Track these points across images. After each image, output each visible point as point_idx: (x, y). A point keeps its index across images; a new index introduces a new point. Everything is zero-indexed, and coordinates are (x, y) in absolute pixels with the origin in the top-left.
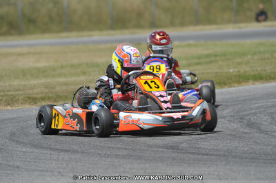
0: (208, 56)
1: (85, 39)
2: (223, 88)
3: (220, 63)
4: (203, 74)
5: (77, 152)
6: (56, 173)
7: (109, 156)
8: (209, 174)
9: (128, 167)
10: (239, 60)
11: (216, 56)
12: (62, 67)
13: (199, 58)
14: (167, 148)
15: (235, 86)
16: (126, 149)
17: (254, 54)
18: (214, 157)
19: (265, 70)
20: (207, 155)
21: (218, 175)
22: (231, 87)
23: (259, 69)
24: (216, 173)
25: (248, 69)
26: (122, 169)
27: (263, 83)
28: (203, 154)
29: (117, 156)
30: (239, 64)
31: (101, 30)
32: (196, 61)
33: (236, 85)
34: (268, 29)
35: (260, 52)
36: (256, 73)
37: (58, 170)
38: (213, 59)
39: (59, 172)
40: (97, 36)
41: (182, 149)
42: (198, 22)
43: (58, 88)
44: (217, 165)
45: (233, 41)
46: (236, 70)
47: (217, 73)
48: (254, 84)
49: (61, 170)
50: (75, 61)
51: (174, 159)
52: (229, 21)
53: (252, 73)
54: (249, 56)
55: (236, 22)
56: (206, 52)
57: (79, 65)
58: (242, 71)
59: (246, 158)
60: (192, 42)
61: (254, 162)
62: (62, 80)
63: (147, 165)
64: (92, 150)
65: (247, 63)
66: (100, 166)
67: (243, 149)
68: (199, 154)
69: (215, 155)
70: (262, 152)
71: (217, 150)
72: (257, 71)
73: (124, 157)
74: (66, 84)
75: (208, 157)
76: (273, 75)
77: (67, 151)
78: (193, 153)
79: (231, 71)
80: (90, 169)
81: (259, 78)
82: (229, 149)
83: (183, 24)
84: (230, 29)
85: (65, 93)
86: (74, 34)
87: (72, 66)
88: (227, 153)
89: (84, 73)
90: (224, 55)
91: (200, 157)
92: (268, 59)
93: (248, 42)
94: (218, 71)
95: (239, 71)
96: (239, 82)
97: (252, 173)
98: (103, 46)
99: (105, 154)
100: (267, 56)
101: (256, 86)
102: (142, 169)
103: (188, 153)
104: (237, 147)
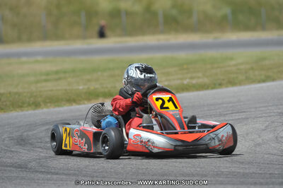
0: (57, 72)
2: (72, 105)
3: (69, 79)
4: (52, 90)
10: (88, 77)
11: (65, 72)
13: (47, 74)
14: (16, 167)
15: (84, 104)
18: (64, 177)
19: (115, 87)
20: (57, 174)
22: (79, 104)
23: (109, 86)
25: (97, 86)
28: (53, 174)
30: (89, 81)
32: (44, 77)
33: (86, 102)
35: (109, 69)
36: (106, 90)
38: (62, 75)
41: (31, 168)
42: (45, 37)
44: (67, 184)
45: (83, 58)
46: (86, 87)
47: (66, 90)
51: (23, 178)
52: (78, 37)
54: (99, 73)
56: (54, 69)
58: (92, 88)
60: (39, 58)
65: (97, 80)
67: (93, 167)
68: (48, 173)
69: (66, 175)
70: (113, 170)
71: (67, 169)
72: (107, 88)
75: (58, 176)
78: (42, 172)
79: (81, 87)
82: (79, 168)
83: (30, 40)
84: (78, 45)
88: (77, 172)
90: (74, 71)
91: (49, 176)
93: (97, 59)
94: (68, 88)
95: (88, 88)
96: (89, 100)
100: (117, 72)
103: (37, 172)
104: (88, 166)
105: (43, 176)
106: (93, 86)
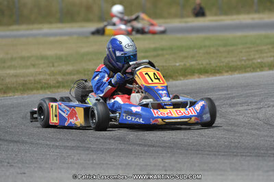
0: (155, 49)
1: (35, 32)
2: (169, 81)
3: (167, 56)
5: (26, 143)
6: (6, 164)
7: (57, 147)
8: (155, 165)
9: (76, 158)
10: (185, 54)
11: (162, 49)
12: (12, 59)
13: (146, 51)
14: (114, 139)
15: (181, 80)
16: (74, 140)
17: (200, 48)
18: (160, 149)
19: (210, 64)
20: (153, 146)
21: (164, 166)
22: (177, 80)
23: (204, 63)
24: (162, 164)
25: (193, 63)
26: (70, 160)
27: (208, 76)
28: (149, 146)
29: (65, 147)
30: (186, 57)
31: (50, 23)
33: (182, 78)
34: (214, 24)
35: (205, 47)
36: (202, 66)
37: (7, 161)
38: (160, 52)
39: (8, 163)
40: (46, 29)
41: (129, 140)
43: (8, 80)
44: (163, 156)
45: (179, 35)
46: (182, 64)
48: (199, 78)
49: (10, 161)
50: (25, 54)
51: (121, 150)
52: (176, 16)
53: (198, 67)
54: (195, 50)
55: (182, 16)
56: (153, 46)
57: (29, 58)
58: (188, 65)
59: (191, 150)
61: (199, 154)
62: (12, 72)
63: (95, 157)
64: (41, 141)
65: (193, 57)
66: (48, 156)
67: (188, 141)
68: (145, 146)
69: (161, 147)
70: (206, 143)
71: (164, 142)
72: (202, 64)
73: (72, 148)
74: (16, 76)
75: (154, 148)
76: (217, 68)
77: (16, 142)
78: (140, 145)
79: (177, 64)
80: (39, 160)
81: (204, 71)
82: (174, 141)
84: (176, 23)
85: (15, 85)
86: (24, 27)
87: (22, 58)
88: (172, 145)
89: (34, 65)
90: (171, 48)
91: (146, 148)
92: (214, 53)
93: (194, 36)
94: (164, 64)
95: (185, 65)
96: (185, 76)
97: (197, 165)
98: (52, 39)
99: (53, 145)
100: (212, 49)
101: (201, 80)
102: (89, 160)
103: (134, 144)
104: (182, 139)
105: (140, 148)
106: (190, 63)
